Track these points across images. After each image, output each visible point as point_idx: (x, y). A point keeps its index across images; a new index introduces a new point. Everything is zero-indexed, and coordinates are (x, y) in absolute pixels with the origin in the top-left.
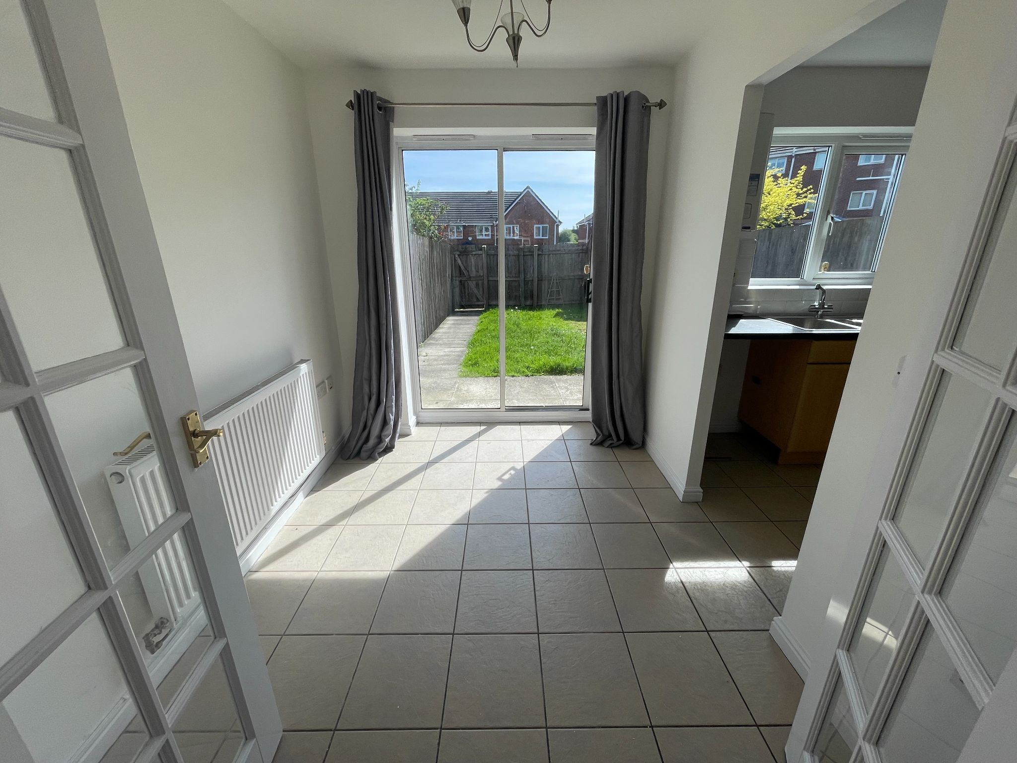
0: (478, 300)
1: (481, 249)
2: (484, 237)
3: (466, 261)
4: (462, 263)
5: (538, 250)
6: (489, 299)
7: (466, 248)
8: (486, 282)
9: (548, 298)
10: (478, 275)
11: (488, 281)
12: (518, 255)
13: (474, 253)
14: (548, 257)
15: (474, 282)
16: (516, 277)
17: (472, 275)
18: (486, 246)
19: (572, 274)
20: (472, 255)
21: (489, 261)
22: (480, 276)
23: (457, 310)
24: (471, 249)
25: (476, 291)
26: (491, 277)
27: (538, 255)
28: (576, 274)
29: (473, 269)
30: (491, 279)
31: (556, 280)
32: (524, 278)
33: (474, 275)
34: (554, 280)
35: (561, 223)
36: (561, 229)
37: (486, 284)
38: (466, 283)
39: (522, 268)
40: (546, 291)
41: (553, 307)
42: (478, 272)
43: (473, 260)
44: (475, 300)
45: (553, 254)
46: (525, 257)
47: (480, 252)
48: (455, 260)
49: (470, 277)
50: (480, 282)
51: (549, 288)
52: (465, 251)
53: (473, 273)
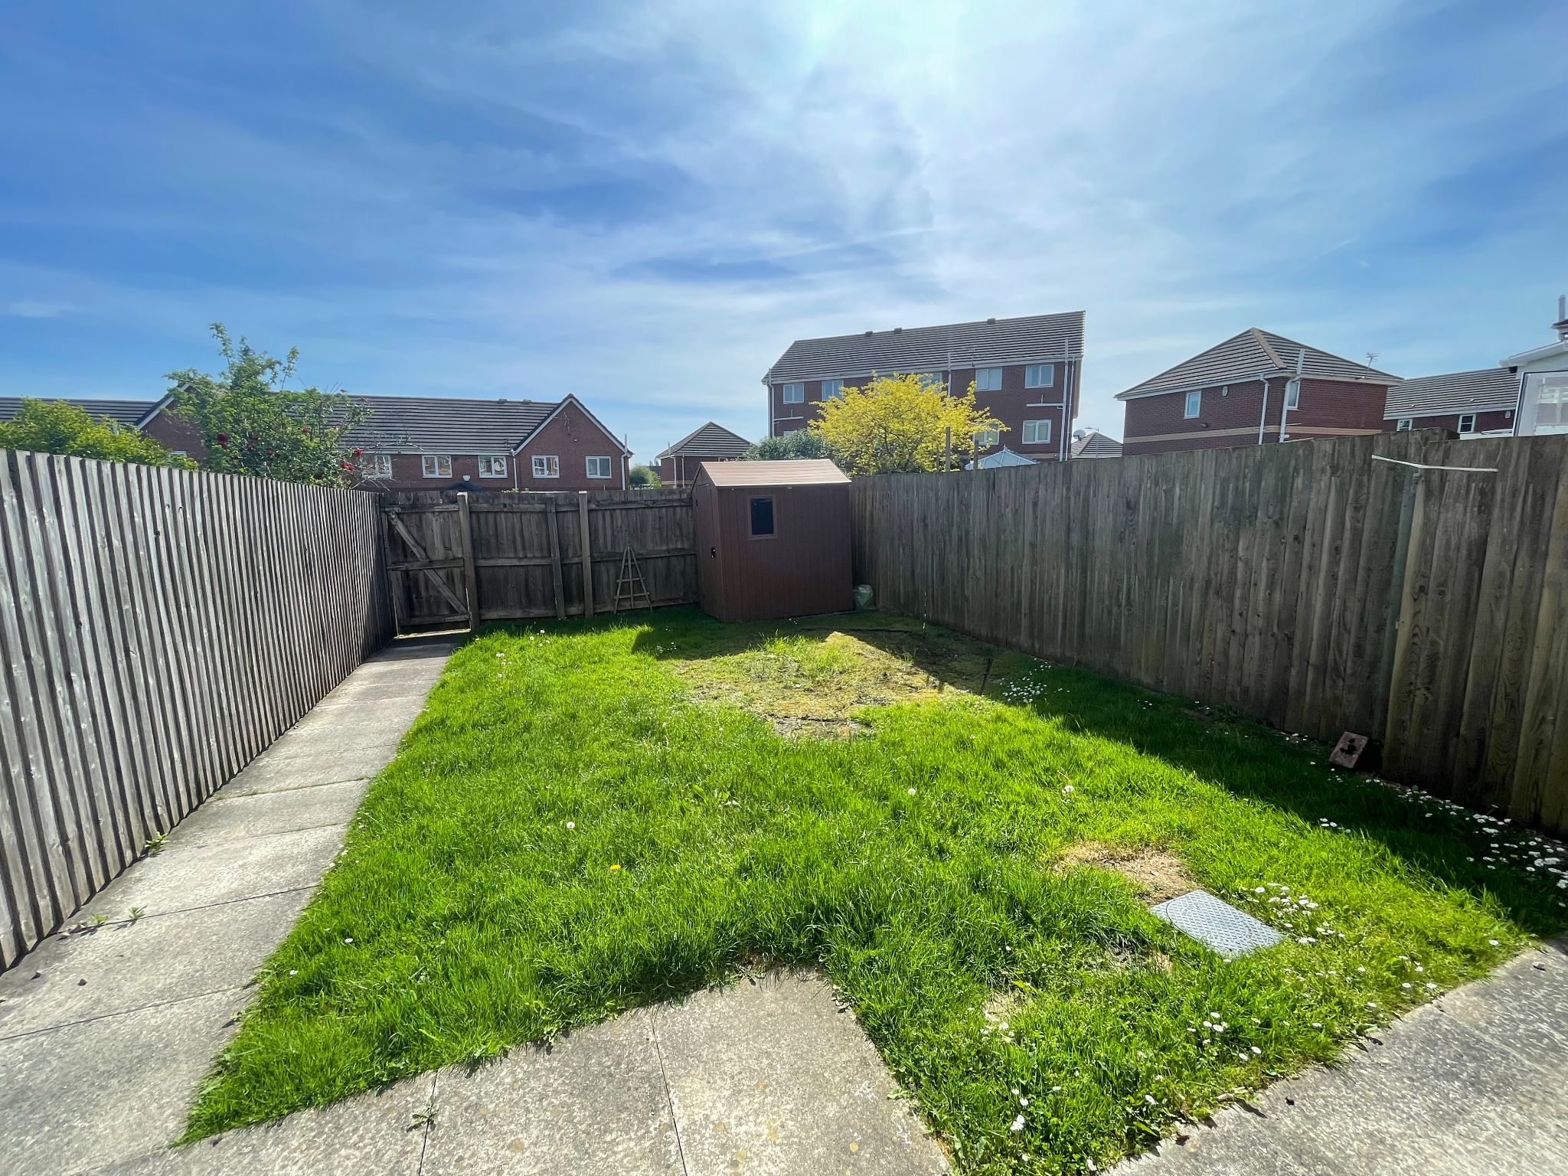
0: (453, 611)
1: (454, 501)
2: (494, 476)
3: (420, 527)
4: (409, 532)
5: (589, 502)
6: (480, 607)
7: (417, 499)
8: (470, 573)
9: (617, 597)
10: (451, 556)
11: (477, 568)
12: (544, 513)
13: (437, 509)
14: (612, 516)
15: (442, 573)
16: (543, 557)
17: (435, 558)
18: (466, 494)
19: (664, 548)
20: (433, 512)
21: (475, 526)
22: (454, 559)
23: (401, 637)
24: (429, 501)
25: (446, 593)
26: (484, 558)
27: (589, 511)
28: (672, 546)
29: (438, 543)
30: (482, 563)
31: (632, 560)
32: (562, 559)
33: (441, 558)
34: (627, 561)
35: (631, 454)
36: (632, 464)
37: (473, 575)
38: (421, 574)
39: (555, 539)
40: (611, 583)
41: (631, 618)
42: (450, 549)
43: (435, 524)
44: (446, 612)
45: (621, 509)
46: (561, 515)
47: (452, 507)
48: (390, 525)
49: (431, 562)
50: (456, 572)
51: (618, 578)
52: (414, 506)
53: (439, 553)
